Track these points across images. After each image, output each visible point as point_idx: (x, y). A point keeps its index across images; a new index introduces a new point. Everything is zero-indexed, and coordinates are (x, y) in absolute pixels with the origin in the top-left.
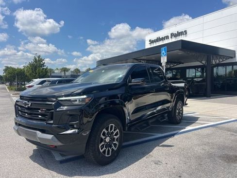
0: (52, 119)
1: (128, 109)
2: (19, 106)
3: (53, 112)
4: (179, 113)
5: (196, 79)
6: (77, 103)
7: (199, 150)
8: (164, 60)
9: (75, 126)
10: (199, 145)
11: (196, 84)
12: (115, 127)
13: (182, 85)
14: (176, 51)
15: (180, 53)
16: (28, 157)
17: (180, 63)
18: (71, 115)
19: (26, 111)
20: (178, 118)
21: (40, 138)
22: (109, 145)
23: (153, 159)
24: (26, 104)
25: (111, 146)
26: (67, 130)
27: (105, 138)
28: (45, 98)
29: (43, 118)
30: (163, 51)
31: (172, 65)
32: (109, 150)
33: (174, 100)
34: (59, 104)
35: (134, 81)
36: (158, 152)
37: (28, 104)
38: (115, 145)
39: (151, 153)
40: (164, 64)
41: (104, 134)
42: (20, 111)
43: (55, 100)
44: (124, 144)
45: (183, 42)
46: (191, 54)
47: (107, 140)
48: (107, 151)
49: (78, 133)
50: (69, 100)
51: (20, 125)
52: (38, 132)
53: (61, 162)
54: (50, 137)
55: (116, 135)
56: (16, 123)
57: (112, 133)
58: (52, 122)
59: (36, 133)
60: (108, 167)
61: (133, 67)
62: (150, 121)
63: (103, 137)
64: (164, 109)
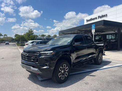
0: (37, 62)
1: (72, 57)
2: (23, 55)
3: (38, 59)
4: (100, 59)
5: (112, 41)
6: (48, 54)
7: (109, 78)
8: (93, 31)
9: (48, 65)
10: (109, 76)
11: (111, 43)
12: (66, 66)
13: (103, 45)
14: (100, 26)
15: (103, 27)
16: (27, 78)
17: (103, 32)
18: (46, 60)
19: (26, 57)
20: (100, 62)
21: (32, 70)
22: (63, 74)
23: (85, 82)
24: (26, 54)
25: (64, 75)
26: (44, 67)
27: (62, 71)
28: (34, 52)
29: (34, 61)
30: (93, 27)
31: (98, 33)
32: (63, 76)
33: (97, 53)
34: (41, 55)
35: (76, 44)
36: (87, 79)
37: (27, 55)
38: (66, 74)
39: (84, 79)
40: (93, 33)
41: (61, 69)
42: (24, 57)
43: (39, 53)
44: (71, 74)
45: (104, 21)
46: (109, 27)
47: (62, 72)
48: (62, 77)
49: (49, 68)
50: (45, 53)
51: (23, 63)
52: (31, 67)
53: (42, 81)
54: (36, 69)
55: (67, 69)
56: (22, 63)
57: (65, 68)
58: (37, 63)
59: (30, 67)
60: (63, 84)
61: (76, 36)
62: (84, 63)
63: (61, 70)
64: (93, 57)
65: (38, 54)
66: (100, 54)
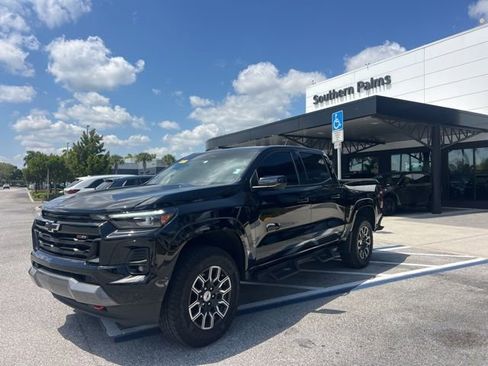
0: (97, 255)
1: (249, 237)
2: (40, 230)
3: (98, 242)
4: (364, 245)
5: (409, 176)
7: (394, 320)
8: (338, 137)
9: (141, 269)
10: (396, 311)
11: (409, 185)
12: (221, 272)
13: (372, 188)
14: (365, 119)
15: (376, 122)
16: (55, 329)
17: (377, 143)
18: (132, 248)
19: (52, 240)
20: (362, 256)
21: (76, 293)
22: (209, 307)
23: (298, 336)
24: (51, 226)
25: (213, 310)
26: (125, 276)
27: (202, 294)
28: (85, 216)
29: (81, 253)
30: (337, 120)
31: (360, 147)
32: (208, 317)
33: (351, 220)
34: (111, 226)
35: (265, 182)
36: (310, 324)
37: (55, 227)
38: (222, 307)
39: (296, 326)
40: (337, 146)
41: (198, 285)
42: (41, 239)
43: (103, 218)
44: (241, 307)
45: (381, 101)
46: (396, 124)
47: (205, 297)
48: (204, 319)
49: (147, 281)
50: (131, 219)
51: (40, 266)
52: (72, 280)
53: (118, 340)
54: (93, 289)
55: (224, 287)
56: (34, 263)
57: (217, 283)
58: (97, 260)
59: (67, 281)
60: (207, 350)
62: (300, 262)
63: (198, 292)
64: (333, 236)
65: (102, 221)
66: (364, 227)
